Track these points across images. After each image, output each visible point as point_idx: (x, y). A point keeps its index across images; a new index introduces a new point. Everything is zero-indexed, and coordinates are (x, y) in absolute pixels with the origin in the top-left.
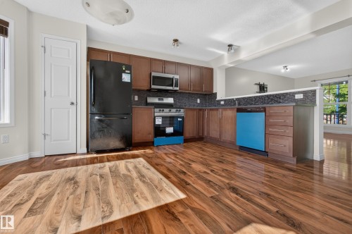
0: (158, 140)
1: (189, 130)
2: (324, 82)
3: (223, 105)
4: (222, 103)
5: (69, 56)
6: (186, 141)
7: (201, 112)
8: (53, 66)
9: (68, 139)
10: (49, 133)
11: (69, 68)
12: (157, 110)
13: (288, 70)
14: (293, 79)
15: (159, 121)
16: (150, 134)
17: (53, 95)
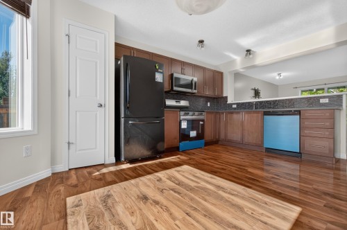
0: (183, 145)
1: (209, 134)
2: (304, 89)
3: (235, 109)
4: (234, 106)
5: (96, 49)
6: (207, 144)
7: (218, 116)
8: (78, 60)
9: (96, 148)
10: (74, 142)
11: (96, 63)
12: (182, 113)
13: (281, 77)
14: (277, 86)
15: (184, 125)
16: (175, 138)
17: (78, 95)
